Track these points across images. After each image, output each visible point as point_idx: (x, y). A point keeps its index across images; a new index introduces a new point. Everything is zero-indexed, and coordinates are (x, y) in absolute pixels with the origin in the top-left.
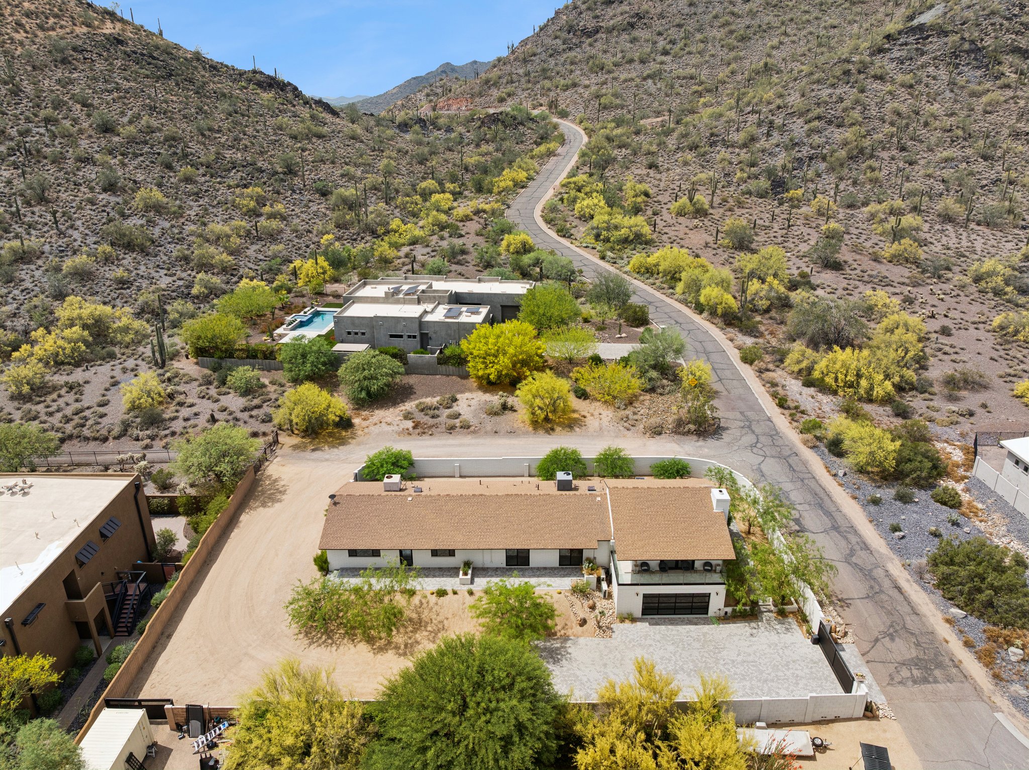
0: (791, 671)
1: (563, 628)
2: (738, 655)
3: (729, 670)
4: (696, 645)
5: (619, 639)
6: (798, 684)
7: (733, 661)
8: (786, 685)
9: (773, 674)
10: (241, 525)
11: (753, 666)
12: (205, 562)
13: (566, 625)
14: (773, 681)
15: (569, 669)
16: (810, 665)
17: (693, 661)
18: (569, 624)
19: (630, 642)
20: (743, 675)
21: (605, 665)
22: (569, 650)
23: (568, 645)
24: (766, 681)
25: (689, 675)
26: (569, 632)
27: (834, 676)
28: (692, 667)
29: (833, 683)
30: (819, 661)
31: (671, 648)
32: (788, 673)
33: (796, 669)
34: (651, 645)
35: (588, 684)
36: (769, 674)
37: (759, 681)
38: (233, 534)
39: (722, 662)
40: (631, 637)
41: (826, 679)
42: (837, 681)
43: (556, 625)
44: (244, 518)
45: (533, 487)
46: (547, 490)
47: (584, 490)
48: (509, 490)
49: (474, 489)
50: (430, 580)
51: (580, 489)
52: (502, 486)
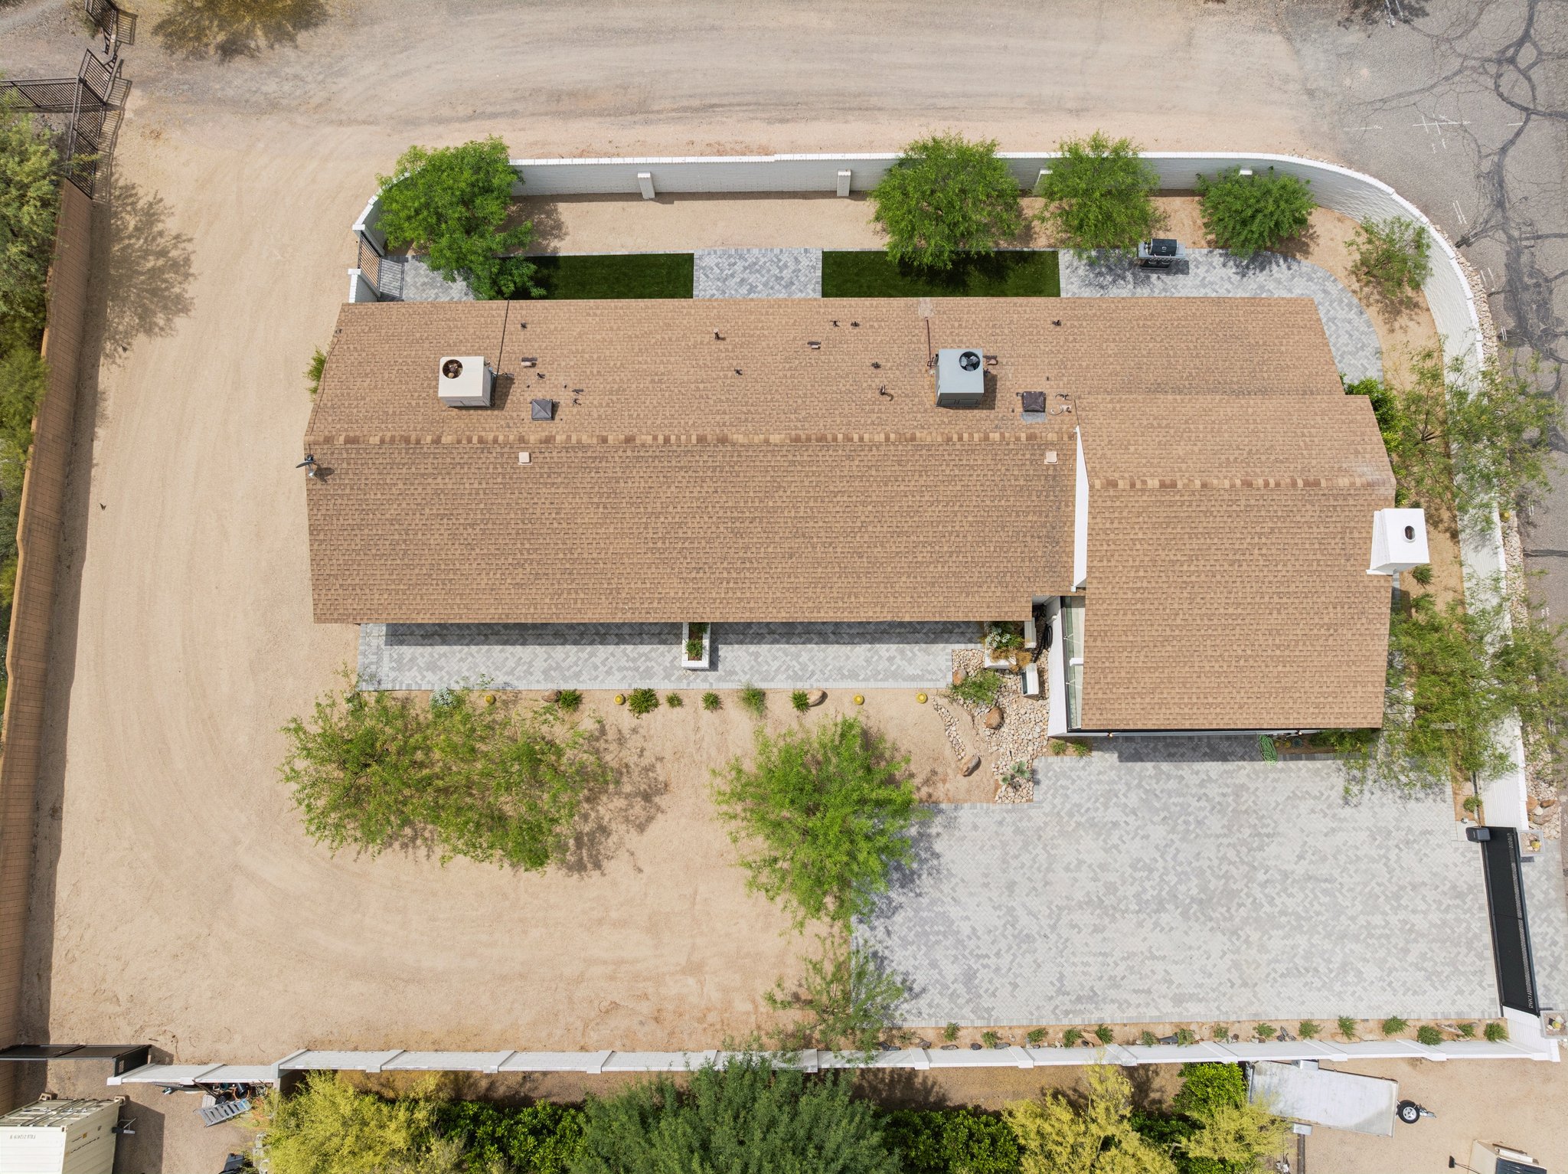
0: (1402, 915)
1: (927, 782)
2: (1301, 857)
3: (1271, 901)
4: (1215, 824)
5: (1047, 808)
6: (1406, 951)
7: (1285, 875)
8: (1381, 953)
9: (1362, 920)
10: (109, 406)
11: (1325, 892)
12: (58, 559)
13: (934, 772)
14: (1356, 938)
15: (933, 902)
16: (1447, 901)
17: (1199, 874)
18: (940, 770)
19: (1071, 815)
20: (1299, 917)
21: (1011, 886)
22: (938, 847)
23: (933, 831)
24: (1343, 936)
25: (1185, 915)
26: (940, 792)
27: (1487, 938)
28: (1194, 891)
29: (1480, 957)
30: (1470, 888)
31: (1158, 833)
32: (1394, 920)
33: (1414, 912)
34: (1115, 824)
35: (971, 944)
36: (1353, 919)
37: (1328, 936)
38: (97, 446)
39: (1261, 876)
40: (1075, 798)
41: (1469, 945)
42: (1490, 954)
43: (912, 776)
44: (108, 377)
45: (868, 363)
46: (908, 400)
47: (1010, 403)
48: (800, 401)
49: (701, 386)
50: (612, 654)
51: (999, 396)
52: (778, 358)
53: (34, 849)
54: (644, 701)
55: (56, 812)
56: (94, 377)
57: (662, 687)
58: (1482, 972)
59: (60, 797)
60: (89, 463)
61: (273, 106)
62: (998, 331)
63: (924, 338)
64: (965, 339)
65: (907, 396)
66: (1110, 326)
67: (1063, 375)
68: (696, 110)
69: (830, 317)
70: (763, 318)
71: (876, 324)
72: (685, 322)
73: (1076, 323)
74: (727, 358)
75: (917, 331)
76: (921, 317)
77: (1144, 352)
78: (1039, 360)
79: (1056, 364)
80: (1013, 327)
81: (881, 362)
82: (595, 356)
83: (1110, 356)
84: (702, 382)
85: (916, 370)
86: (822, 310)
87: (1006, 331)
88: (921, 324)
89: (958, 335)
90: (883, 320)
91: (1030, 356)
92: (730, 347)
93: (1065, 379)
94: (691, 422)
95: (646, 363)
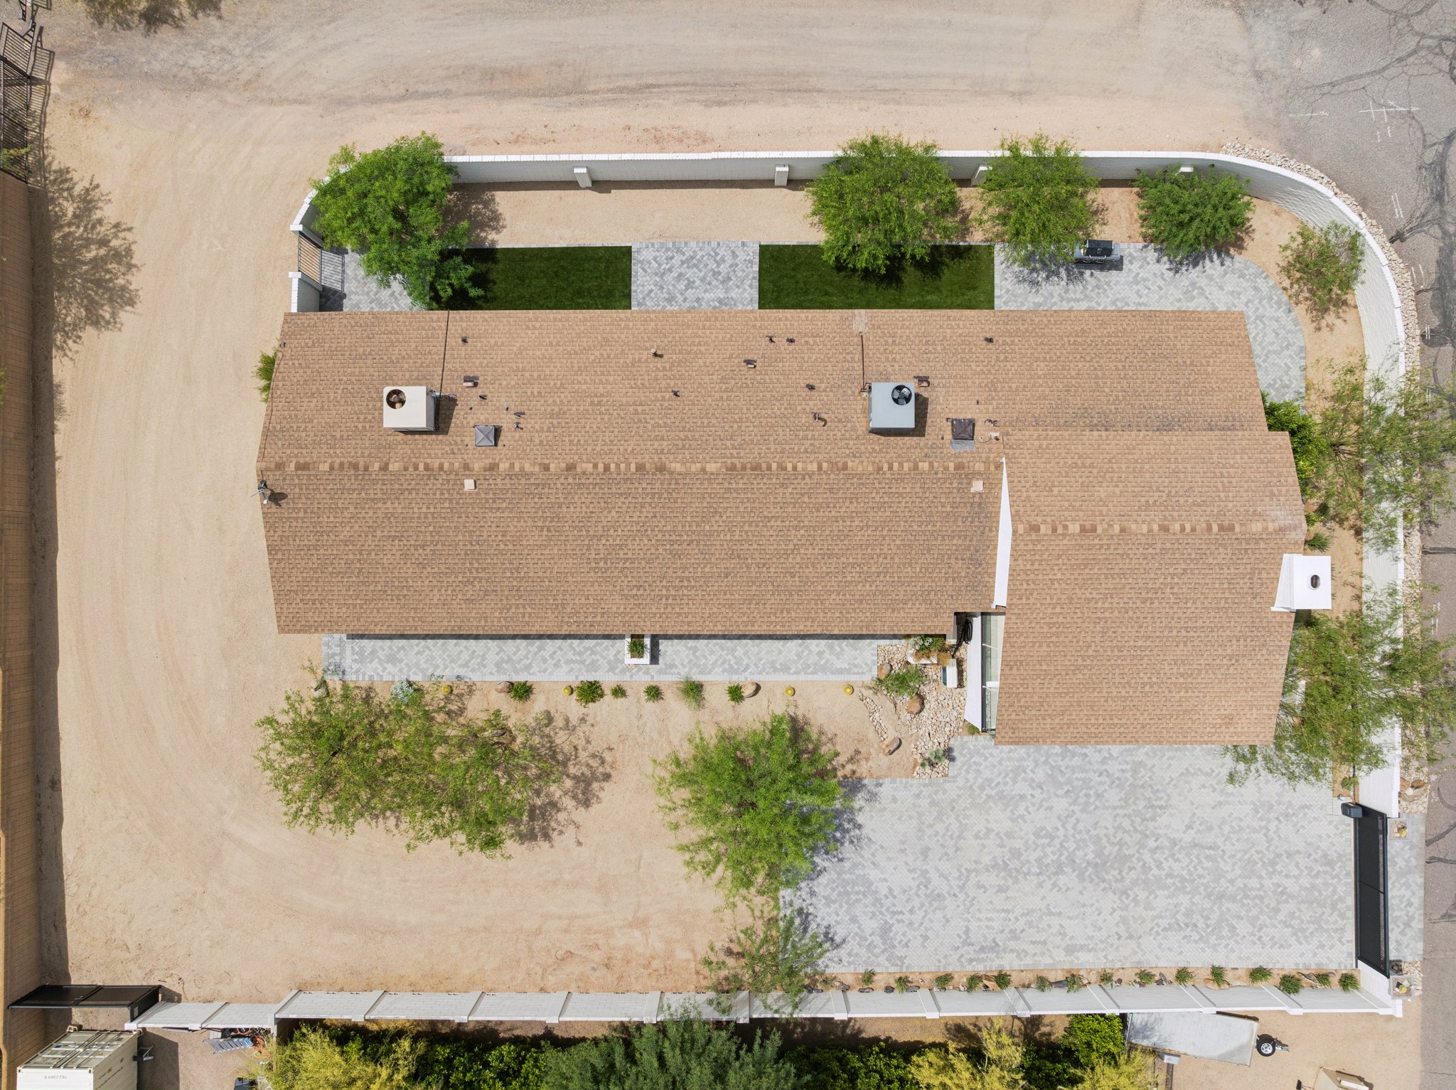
1: (851, 760)
2: (1189, 827)
3: (1160, 866)
4: (1113, 797)
5: (961, 782)
7: (1174, 843)
12: (33, 550)
13: (857, 752)
14: (1233, 899)
15: (855, 866)
16: (1317, 868)
17: (1097, 840)
18: (863, 750)
19: (982, 788)
20: (1183, 879)
21: (925, 852)
22: (860, 819)
23: (856, 804)
24: (1221, 897)
25: (1081, 877)
26: (863, 769)
27: (1351, 901)
28: (1091, 857)
29: (1342, 916)
30: (1340, 857)
31: (1061, 805)
32: (1268, 883)
33: (1287, 876)
34: (1022, 797)
35: (888, 902)
36: (1232, 882)
37: (1209, 896)
39: (1152, 843)
40: (987, 774)
41: (1334, 907)
43: (837, 754)
45: (803, 384)
46: (841, 426)
47: (940, 430)
48: (735, 426)
49: (640, 409)
50: (560, 648)
51: (929, 421)
52: (715, 377)
53: (39, 817)
54: (591, 692)
55: (55, 784)
56: (48, 369)
57: (608, 680)
58: (1342, 930)
59: (58, 770)
60: (51, 456)
61: (201, 82)
62: (931, 348)
63: (858, 356)
64: (898, 357)
65: (840, 421)
66: (1042, 343)
67: (993, 399)
68: (631, 90)
69: (766, 331)
70: (700, 332)
71: (811, 340)
72: (623, 336)
73: (1008, 340)
74: (666, 378)
75: (851, 348)
76: (856, 332)
77: (1074, 373)
78: (969, 382)
79: (987, 386)
80: (945, 343)
81: (816, 383)
82: (536, 375)
83: (1039, 377)
84: (641, 404)
85: (850, 392)
86: (758, 324)
87: (939, 348)
88: (856, 340)
89: (891, 352)
90: (818, 336)
91: (961, 377)
92: (668, 365)
93: (995, 403)
94: (630, 449)
95: (586, 383)
